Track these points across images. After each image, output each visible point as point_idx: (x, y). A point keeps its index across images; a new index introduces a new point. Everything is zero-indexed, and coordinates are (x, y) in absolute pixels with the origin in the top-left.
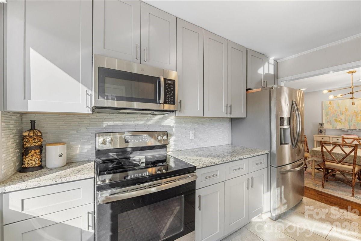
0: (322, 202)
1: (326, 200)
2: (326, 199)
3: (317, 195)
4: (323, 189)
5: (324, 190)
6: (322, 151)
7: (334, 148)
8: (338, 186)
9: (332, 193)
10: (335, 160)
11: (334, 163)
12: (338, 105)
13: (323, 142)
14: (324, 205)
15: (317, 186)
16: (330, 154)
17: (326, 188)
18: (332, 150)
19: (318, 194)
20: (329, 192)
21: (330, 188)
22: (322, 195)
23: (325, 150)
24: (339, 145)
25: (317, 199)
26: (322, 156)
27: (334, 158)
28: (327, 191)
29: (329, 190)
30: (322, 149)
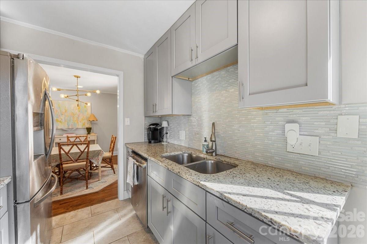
0: (70, 211)
1: (71, 207)
2: (71, 205)
3: (60, 206)
4: (62, 195)
5: (64, 196)
6: (60, 154)
7: (71, 148)
8: (72, 185)
9: (71, 195)
10: (72, 160)
11: (71, 163)
12: (59, 105)
13: (61, 144)
14: (74, 214)
15: (55, 196)
16: (68, 155)
17: (64, 193)
18: (69, 151)
19: (60, 204)
20: (68, 195)
21: (67, 190)
22: (65, 203)
23: (62, 152)
24: (76, 145)
25: (62, 211)
26: (60, 159)
27: (71, 159)
28: (67, 196)
29: (68, 194)
30: (60, 151)
